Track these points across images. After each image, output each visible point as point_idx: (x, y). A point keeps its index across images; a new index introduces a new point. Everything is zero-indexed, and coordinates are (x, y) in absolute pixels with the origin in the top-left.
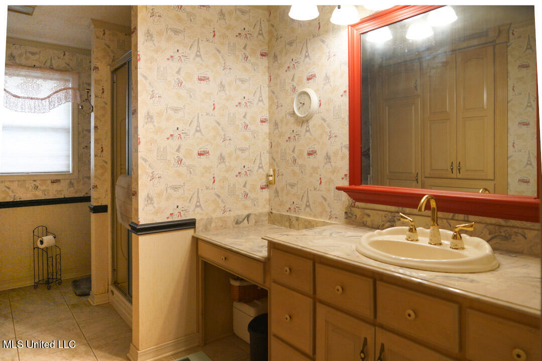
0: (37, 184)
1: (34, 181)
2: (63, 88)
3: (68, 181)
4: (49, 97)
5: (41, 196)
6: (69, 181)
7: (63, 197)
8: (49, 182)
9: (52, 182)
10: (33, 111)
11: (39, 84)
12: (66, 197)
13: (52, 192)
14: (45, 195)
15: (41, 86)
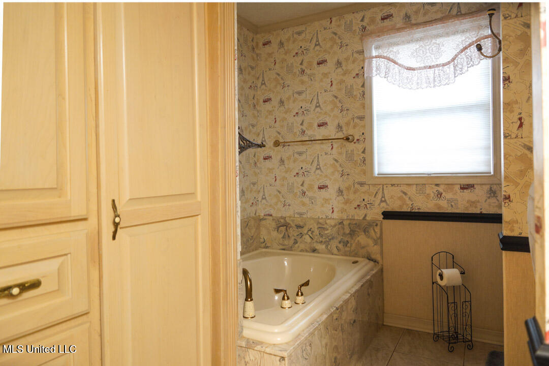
0: (441, 190)
1: (437, 185)
2: (475, 39)
3: (487, 188)
4: (453, 60)
5: (446, 208)
6: (488, 186)
7: (479, 212)
8: (457, 188)
9: (461, 188)
10: (432, 85)
11: (439, 44)
12: (484, 212)
13: (461, 203)
14: (452, 206)
15: (443, 45)
